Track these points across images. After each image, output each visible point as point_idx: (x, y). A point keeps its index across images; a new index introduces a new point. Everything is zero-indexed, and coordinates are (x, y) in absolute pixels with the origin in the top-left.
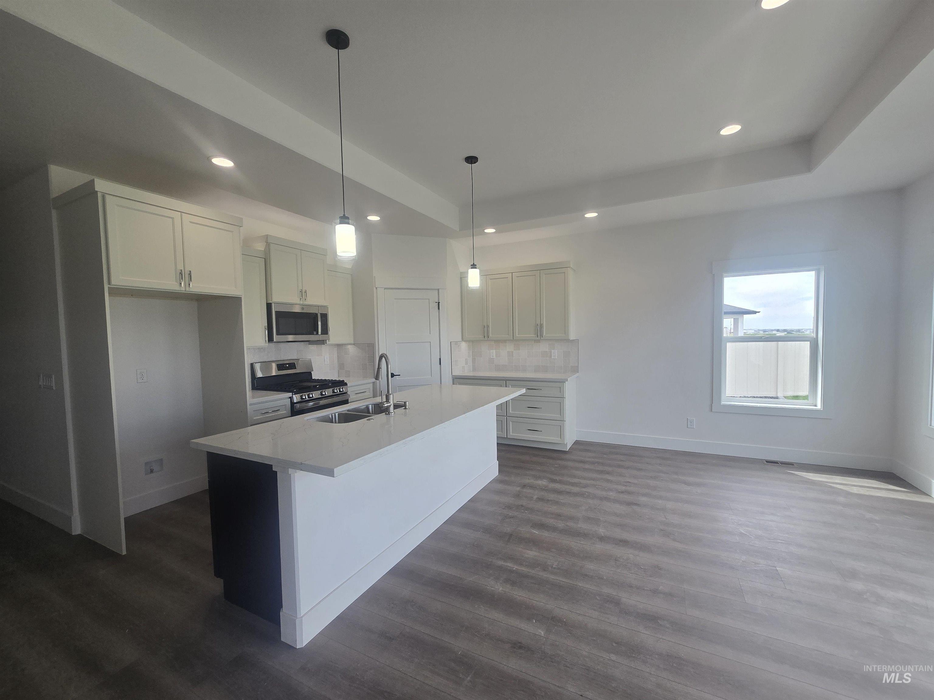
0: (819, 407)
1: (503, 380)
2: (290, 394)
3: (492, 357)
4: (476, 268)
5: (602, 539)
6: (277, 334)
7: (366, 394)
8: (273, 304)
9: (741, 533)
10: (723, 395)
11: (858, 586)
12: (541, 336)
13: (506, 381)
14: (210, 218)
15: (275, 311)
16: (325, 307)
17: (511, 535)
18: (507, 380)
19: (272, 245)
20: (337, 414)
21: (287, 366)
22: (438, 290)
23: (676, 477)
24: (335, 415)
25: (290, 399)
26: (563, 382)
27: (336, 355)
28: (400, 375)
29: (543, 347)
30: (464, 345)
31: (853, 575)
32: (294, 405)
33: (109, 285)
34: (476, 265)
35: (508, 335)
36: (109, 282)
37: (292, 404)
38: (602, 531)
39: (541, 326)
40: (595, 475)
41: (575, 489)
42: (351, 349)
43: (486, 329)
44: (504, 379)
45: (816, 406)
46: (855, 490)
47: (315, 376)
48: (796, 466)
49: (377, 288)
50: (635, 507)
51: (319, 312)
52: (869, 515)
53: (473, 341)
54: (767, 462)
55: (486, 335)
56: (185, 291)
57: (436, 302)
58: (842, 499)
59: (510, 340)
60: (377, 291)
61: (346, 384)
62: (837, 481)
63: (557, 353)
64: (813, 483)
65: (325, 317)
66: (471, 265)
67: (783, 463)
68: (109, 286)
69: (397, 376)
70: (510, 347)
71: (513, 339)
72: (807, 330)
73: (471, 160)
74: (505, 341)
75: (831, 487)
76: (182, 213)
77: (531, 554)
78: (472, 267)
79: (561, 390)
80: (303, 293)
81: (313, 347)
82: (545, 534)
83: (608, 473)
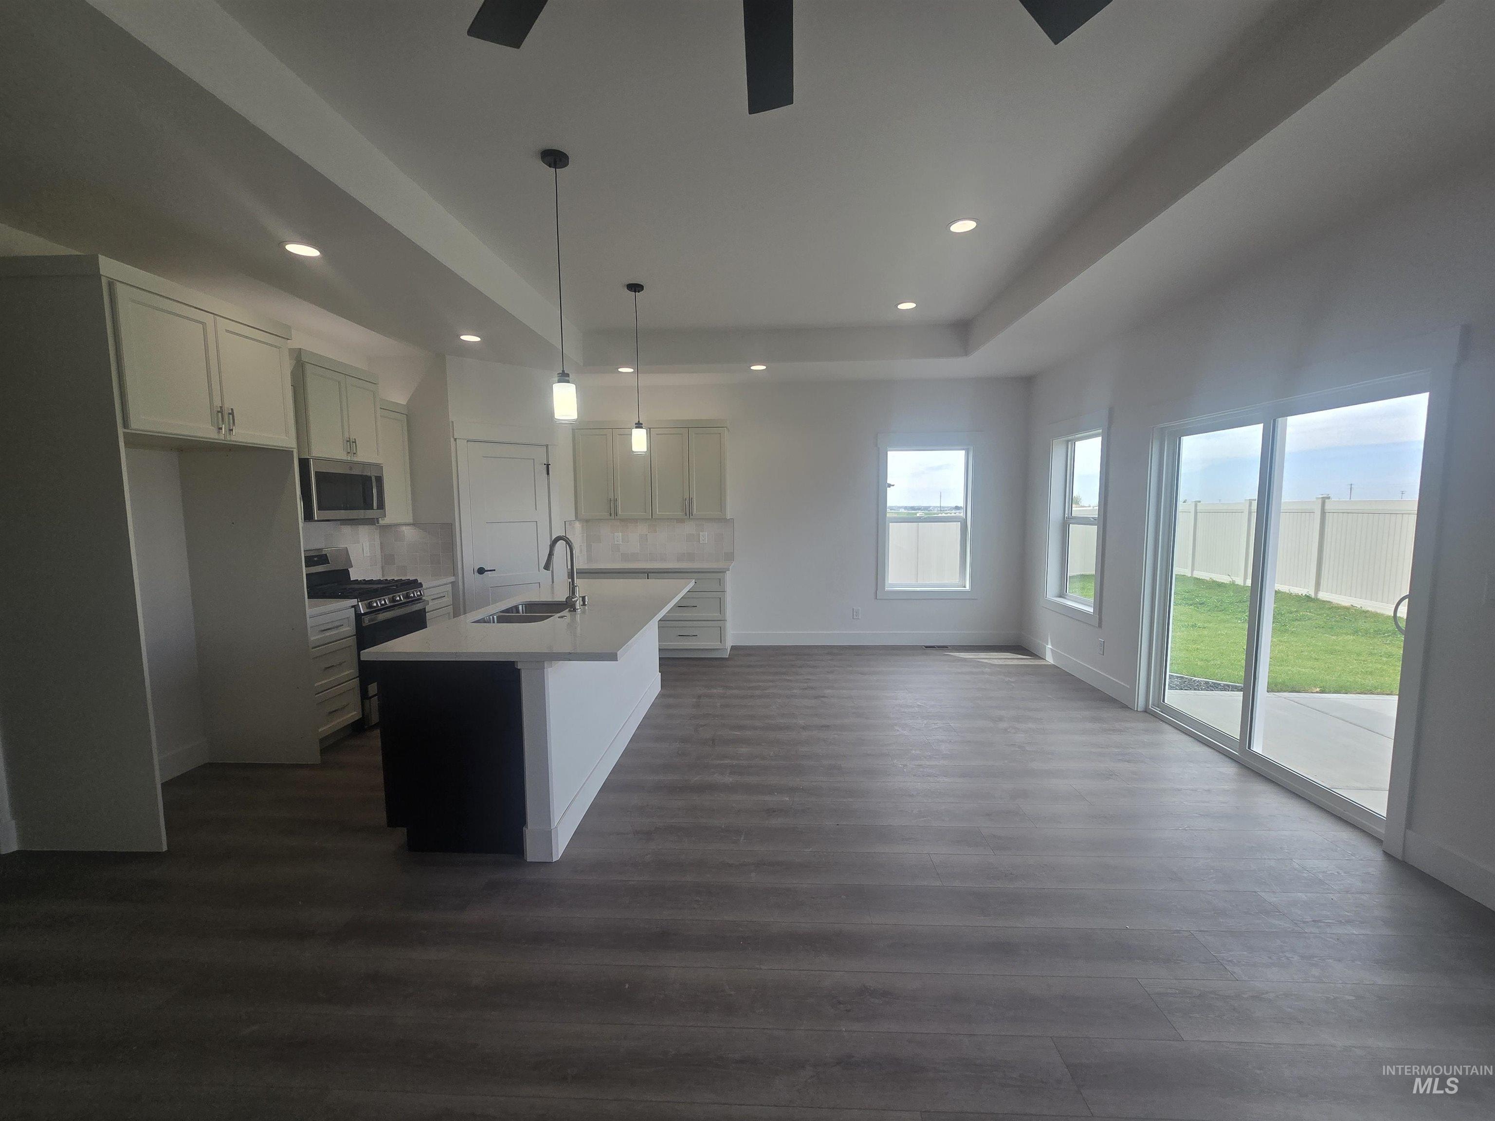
0: (968, 587)
1: (644, 573)
2: (354, 602)
3: (616, 543)
4: (642, 428)
5: (804, 728)
6: (319, 508)
7: (444, 599)
8: (311, 460)
9: (918, 705)
10: (886, 581)
11: (1003, 725)
12: (690, 515)
13: (648, 574)
14: (254, 326)
15: (316, 472)
16: (379, 467)
17: (713, 740)
18: (650, 572)
19: (308, 366)
20: (495, 617)
21: (316, 559)
22: (547, 446)
23: (851, 669)
24: (493, 618)
25: (353, 608)
26: (723, 572)
27: (377, 542)
28: (495, 570)
29: (689, 528)
30: (578, 525)
31: (1001, 719)
32: (361, 618)
33: (125, 428)
34: (642, 424)
35: (646, 513)
36: (126, 425)
37: (358, 616)
38: (801, 722)
39: (691, 500)
40: (770, 678)
41: (758, 692)
42: (409, 533)
43: (612, 504)
44: (645, 571)
45: (965, 587)
46: (996, 662)
47: (355, 575)
48: (949, 648)
49: (456, 439)
50: (823, 699)
51: (373, 474)
52: (1007, 679)
53: (587, 521)
54: (926, 647)
55: (612, 512)
56: (225, 440)
57: (545, 464)
58: (987, 670)
59: (649, 519)
60: (456, 443)
61: (421, 585)
62: (983, 656)
63: (707, 535)
64: (965, 660)
65: (379, 480)
66: (636, 424)
67: (939, 647)
68: (126, 431)
69: (489, 572)
70: (642, 529)
71: (652, 517)
72: (935, 507)
73: (635, 288)
74: (635, 521)
75: (978, 661)
76: (215, 316)
77: (744, 750)
78: (637, 425)
79: (721, 582)
80: (351, 444)
81: (347, 530)
82: (748, 733)
83: (784, 674)
